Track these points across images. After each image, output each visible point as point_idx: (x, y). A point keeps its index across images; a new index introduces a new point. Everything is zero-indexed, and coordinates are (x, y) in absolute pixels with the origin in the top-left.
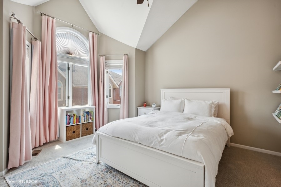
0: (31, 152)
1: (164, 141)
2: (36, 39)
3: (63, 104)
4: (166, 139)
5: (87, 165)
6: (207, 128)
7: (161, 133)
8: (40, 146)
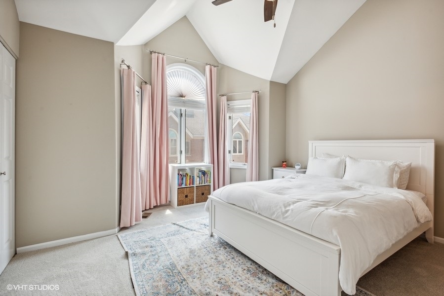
0: (141, 214)
1: (290, 212)
2: (146, 83)
3: (174, 160)
4: (292, 210)
5: (198, 236)
6: (369, 202)
7: (288, 203)
8: (150, 209)
